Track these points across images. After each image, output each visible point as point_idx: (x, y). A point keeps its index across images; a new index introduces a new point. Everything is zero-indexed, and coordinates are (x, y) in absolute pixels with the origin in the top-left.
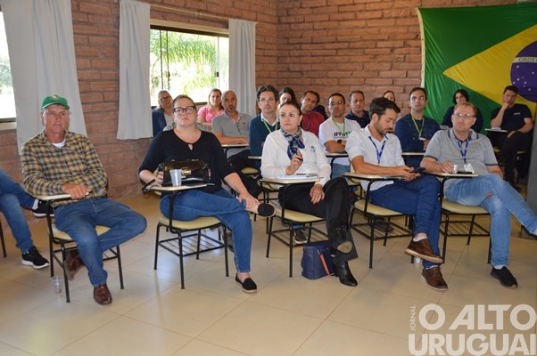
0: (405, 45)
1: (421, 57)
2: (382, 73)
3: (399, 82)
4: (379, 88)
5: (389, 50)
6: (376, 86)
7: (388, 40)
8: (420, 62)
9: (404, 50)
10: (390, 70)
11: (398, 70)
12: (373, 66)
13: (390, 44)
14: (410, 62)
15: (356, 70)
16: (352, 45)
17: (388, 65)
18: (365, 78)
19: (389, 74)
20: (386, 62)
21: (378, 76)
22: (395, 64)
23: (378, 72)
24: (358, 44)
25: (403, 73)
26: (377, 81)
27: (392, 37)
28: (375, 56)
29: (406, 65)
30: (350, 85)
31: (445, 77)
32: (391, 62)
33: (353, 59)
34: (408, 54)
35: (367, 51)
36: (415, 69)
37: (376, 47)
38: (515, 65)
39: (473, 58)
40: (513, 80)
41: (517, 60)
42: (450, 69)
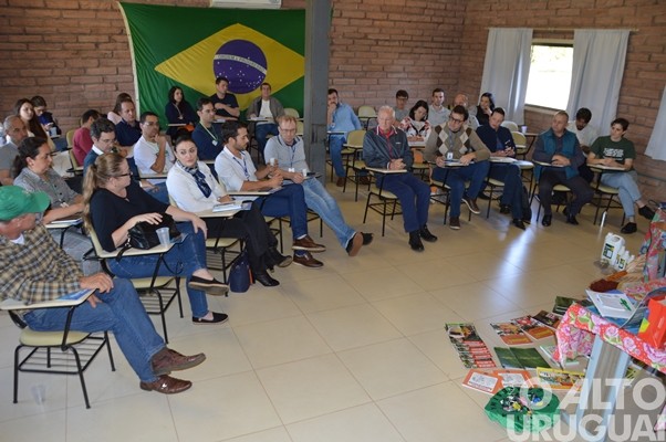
0: (111, 40)
1: (129, 54)
2: (89, 70)
3: (110, 79)
4: (88, 86)
5: (93, 45)
6: (84, 84)
7: (90, 34)
8: (130, 58)
9: (110, 46)
10: (99, 66)
11: (107, 66)
12: (78, 63)
13: (93, 38)
14: (119, 58)
15: (57, 67)
16: (47, 38)
17: (95, 62)
18: (70, 77)
19: (98, 71)
20: (92, 58)
21: (85, 74)
22: (102, 60)
23: (85, 69)
24: (56, 38)
25: (113, 70)
26: (84, 79)
27: (94, 32)
28: (78, 52)
29: (115, 62)
30: (52, 85)
31: (156, 72)
32: (98, 59)
33: (51, 55)
34: (116, 49)
35: (67, 45)
36: (125, 66)
37: (77, 42)
38: (216, 61)
39: (180, 54)
40: (216, 74)
41: (217, 57)
42: (160, 65)
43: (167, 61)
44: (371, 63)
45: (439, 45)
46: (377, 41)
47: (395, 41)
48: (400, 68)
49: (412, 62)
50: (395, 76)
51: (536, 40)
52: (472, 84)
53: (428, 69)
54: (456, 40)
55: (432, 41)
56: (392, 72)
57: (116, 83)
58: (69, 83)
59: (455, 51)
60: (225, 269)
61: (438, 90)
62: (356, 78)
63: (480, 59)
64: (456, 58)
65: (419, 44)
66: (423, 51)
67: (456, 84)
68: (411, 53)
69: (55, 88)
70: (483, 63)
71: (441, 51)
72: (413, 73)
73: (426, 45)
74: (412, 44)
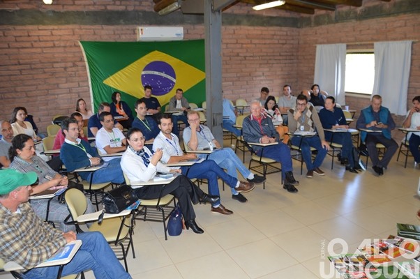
0: (75, 65)
1: (86, 73)
2: (61, 86)
3: (74, 90)
4: (60, 96)
5: (63, 69)
6: (58, 95)
7: (60, 62)
8: (87, 76)
9: (74, 69)
10: (66, 82)
11: (72, 82)
12: (53, 81)
13: (63, 65)
14: (79, 76)
15: (40, 84)
16: (33, 66)
17: (64, 80)
18: (48, 90)
19: (66, 85)
20: (62, 77)
21: (58, 88)
22: (69, 78)
23: (58, 84)
24: (39, 66)
25: (76, 84)
26: (58, 91)
27: (64, 60)
28: (53, 74)
29: (77, 79)
30: (37, 96)
31: (104, 85)
32: (66, 77)
33: (36, 77)
34: (78, 71)
35: (46, 70)
36: (83, 81)
37: (53, 67)
38: (143, 75)
39: (119, 72)
40: (143, 83)
41: (143, 73)
42: (107, 80)
43: (111, 77)
44: (242, 71)
45: (284, 58)
46: (245, 57)
47: (256, 56)
48: (261, 73)
49: (268, 69)
50: (258, 78)
51: (349, 51)
52: (307, 81)
53: (279, 73)
54: (295, 54)
55: (280, 55)
56: (255, 77)
57: (78, 93)
58: (48, 94)
59: (295, 61)
60: (165, 220)
61: (286, 86)
62: (233, 81)
63: (312, 65)
64: (295, 65)
65: (271, 57)
66: (275, 62)
67: (296, 82)
68: (267, 63)
69: (39, 98)
70: (314, 67)
71: (285, 61)
72: (268, 76)
73: (276, 58)
74: (268, 58)
